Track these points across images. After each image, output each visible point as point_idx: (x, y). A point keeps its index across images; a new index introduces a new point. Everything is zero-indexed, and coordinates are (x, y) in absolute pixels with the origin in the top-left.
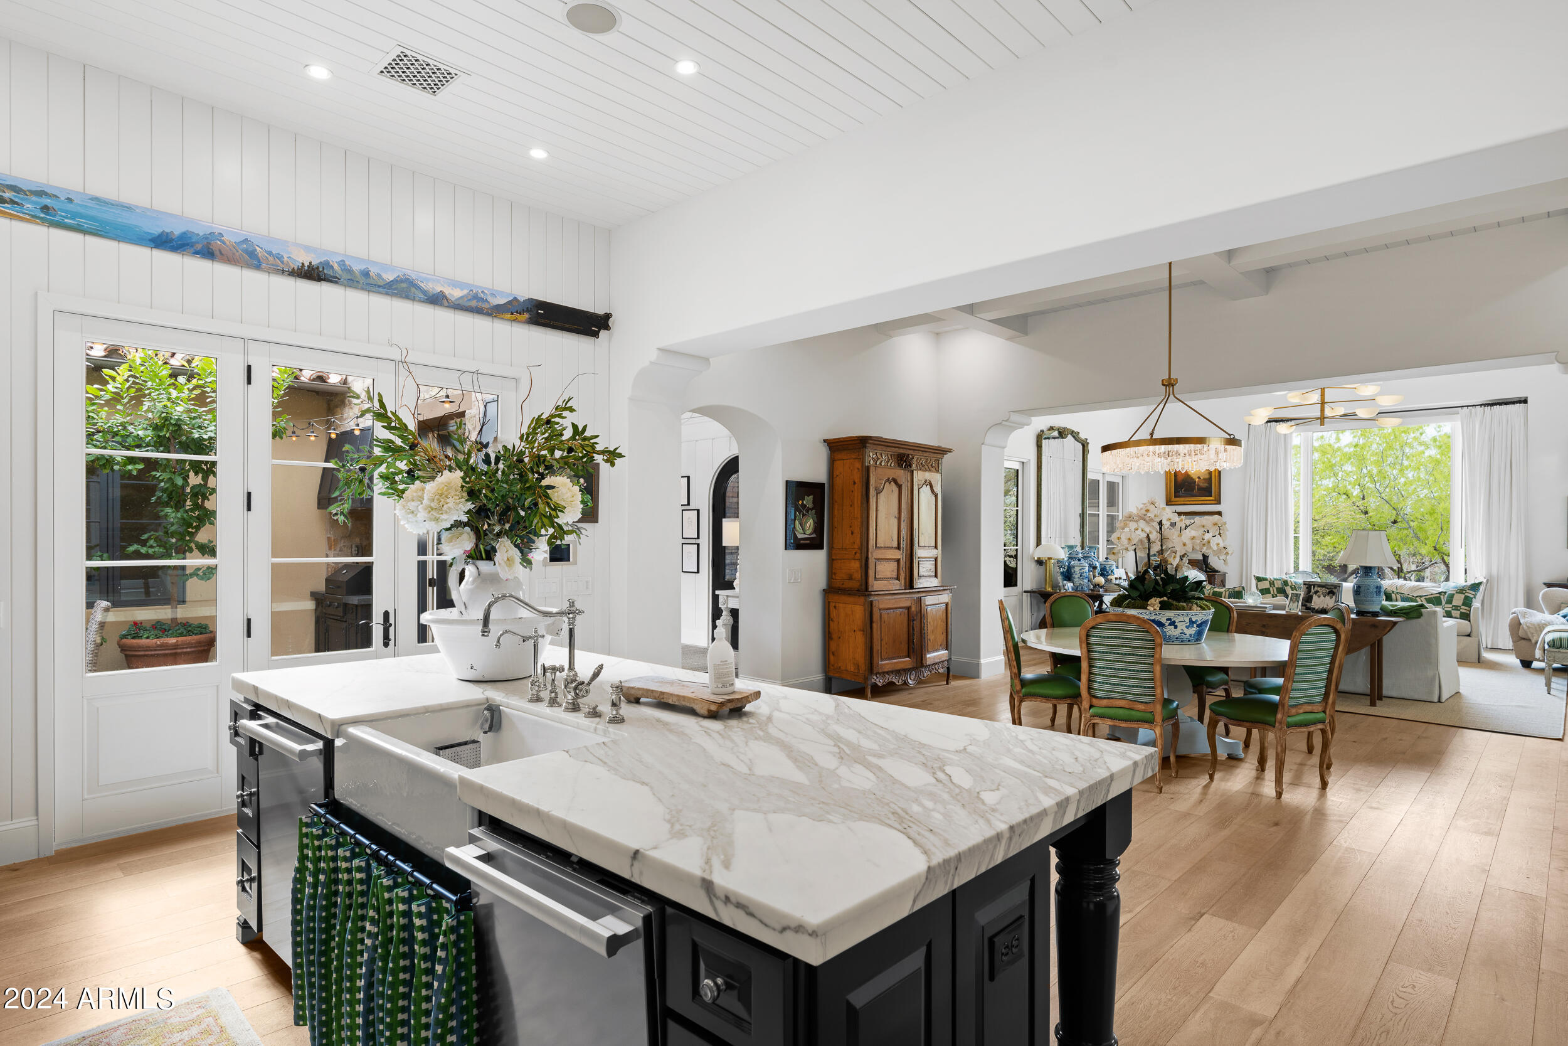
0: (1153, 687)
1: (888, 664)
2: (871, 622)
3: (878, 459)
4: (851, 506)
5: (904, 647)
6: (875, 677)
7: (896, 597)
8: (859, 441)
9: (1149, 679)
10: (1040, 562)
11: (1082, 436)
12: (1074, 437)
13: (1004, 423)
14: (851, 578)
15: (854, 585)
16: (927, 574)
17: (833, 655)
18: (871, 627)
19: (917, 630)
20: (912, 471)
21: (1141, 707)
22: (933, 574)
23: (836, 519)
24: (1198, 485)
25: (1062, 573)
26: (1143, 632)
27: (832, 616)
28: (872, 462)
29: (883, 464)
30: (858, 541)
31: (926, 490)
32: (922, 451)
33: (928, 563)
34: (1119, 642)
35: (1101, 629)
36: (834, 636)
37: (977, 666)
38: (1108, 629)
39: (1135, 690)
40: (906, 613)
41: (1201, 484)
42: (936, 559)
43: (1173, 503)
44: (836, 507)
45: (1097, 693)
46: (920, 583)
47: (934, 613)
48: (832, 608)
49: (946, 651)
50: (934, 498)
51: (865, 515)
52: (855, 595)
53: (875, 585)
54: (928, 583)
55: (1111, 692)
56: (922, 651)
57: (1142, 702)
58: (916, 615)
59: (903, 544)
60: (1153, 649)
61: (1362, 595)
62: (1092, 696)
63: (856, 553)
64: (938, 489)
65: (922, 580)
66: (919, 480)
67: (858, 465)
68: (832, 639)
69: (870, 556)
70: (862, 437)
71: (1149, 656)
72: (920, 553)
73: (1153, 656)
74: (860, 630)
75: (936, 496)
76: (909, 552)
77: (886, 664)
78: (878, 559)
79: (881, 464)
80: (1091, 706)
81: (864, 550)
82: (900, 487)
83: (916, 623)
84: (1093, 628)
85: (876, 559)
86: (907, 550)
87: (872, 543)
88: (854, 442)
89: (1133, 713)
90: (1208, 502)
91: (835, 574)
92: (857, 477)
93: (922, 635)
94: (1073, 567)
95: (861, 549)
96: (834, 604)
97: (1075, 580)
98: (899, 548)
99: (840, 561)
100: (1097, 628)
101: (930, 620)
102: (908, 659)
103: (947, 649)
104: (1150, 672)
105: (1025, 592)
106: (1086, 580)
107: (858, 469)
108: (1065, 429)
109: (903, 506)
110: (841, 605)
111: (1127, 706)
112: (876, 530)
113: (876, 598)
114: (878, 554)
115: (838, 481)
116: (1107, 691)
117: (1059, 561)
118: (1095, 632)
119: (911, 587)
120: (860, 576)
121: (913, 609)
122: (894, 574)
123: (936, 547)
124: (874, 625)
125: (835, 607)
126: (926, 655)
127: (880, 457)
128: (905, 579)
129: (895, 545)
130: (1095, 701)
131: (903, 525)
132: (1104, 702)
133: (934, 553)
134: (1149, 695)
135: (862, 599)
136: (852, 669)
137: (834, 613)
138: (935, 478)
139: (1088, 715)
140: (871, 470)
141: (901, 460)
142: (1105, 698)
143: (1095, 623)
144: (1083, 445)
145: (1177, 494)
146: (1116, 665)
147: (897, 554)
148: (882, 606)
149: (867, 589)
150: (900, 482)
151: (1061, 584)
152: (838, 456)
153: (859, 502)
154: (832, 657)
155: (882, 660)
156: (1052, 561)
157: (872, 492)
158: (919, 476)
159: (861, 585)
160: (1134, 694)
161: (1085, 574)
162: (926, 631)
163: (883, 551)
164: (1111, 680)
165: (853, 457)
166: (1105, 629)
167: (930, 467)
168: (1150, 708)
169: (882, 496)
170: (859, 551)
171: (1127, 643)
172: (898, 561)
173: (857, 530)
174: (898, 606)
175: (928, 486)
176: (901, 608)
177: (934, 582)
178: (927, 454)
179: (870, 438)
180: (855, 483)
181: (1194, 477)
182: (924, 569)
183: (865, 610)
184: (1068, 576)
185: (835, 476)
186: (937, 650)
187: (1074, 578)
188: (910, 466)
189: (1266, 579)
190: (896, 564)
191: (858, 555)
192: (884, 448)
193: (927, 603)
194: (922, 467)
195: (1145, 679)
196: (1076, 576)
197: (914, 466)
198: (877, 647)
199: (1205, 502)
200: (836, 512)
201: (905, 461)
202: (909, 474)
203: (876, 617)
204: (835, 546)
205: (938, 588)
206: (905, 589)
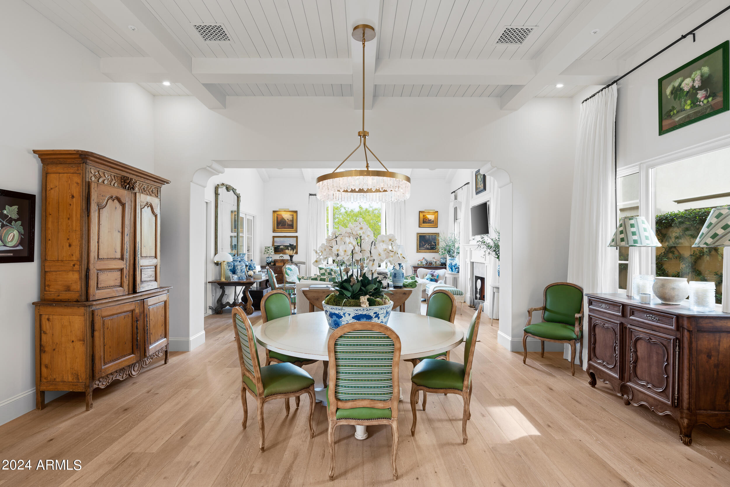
0: (390, 386)
1: (111, 366)
2: (93, 330)
3: (100, 177)
4: (69, 219)
5: (129, 346)
6: (97, 382)
7: (120, 302)
8: (78, 156)
9: (388, 380)
10: (217, 264)
11: (238, 192)
12: (233, 192)
13: (208, 168)
14: (68, 289)
15: (73, 296)
16: (149, 279)
17: (46, 367)
18: (93, 336)
19: (140, 327)
20: (136, 193)
21: (380, 405)
22: (154, 279)
23: (49, 232)
24: (287, 223)
25: (230, 270)
26: (384, 338)
27: (44, 328)
28: (93, 179)
29: (106, 182)
30: (77, 254)
31: (147, 211)
32: (144, 178)
33: (149, 270)
34: (364, 349)
35: (348, 337)
36: (46, 349)
37: (187, 343)
38: (355, 337)
39: (376, 391)
40: (130, 316)
41: (289, 223)
42: (156, 267)
43: (276, 231)
44: (50, 219)
45: (341, 396)
46: (142, 288)
47: (155, 310)
48: (44, 321)
49: (165, 339)
50: (154, 218)
51: (85, 229)
52: (73, 306)
53: (96, 294)
54: (149, 286)
55: (355, 394)
56: (145, 345)
57: (381, 400)
58: (140, 315)
59: (127, 255)
60: (392, 352)
61: (397, 278)
62: (338, 399)
63: (74, 265)
64: (157, 211)
65: (144, 285)
66: (141, 202)
67: (77, 179)
68: (44, 352)
69: (91, 267)
70: (82, 151)
71: (388, 359)
72: (142, 262)
73: (392, 359)
74: (80, 340)
75: (156, 216)
76: (132, 262)
77: (110, 367)
78: (100, 270)
79: (103, 182)
80: (338, 409)
81: (85, 262)
82: (123, 205)
83: (140, 323)
84: (341, 337)
85: (98, 270)
86: (130, 261)
87: (93, 254)
88: (73, 156)
89: (374, 411)
90: (292, 232)
91: (49, 286)
92: (76, 190)
93: (145, 331)
94: (237, 266)
95: (80, 260)
96: (47, 317)
97: (238, 273)
98: (122, 258)
99: (54, 273)
100: (345, 337)
101: (151, 317)
102: (132, 355)
103: (165, 337)
104: (388, 373)
105: (209, 282)
106: (244, 274)
107: (77, 183)
108: (230, 186)
109: (127, 222)
110: (55, 317)
111: (368, 406)
112: (98, 242)
113: (98, 307)
114: (101, 265)
115: (53, 195)
116: (352, 394)
117: (228, 263)
118: (341, 341)
119: (134, 291)
120: (79, 287)
121: (137, 311)
122: (118, 282)
123: (156, 257)
124: (96, 334)
125: (48, 319)
126: (148, 347)
127: (102, 175)
128: (129, 285)
129: (119, 255)
130: (340, 404)
131: (127, 239)
132: (349, 405)
133: (154, 261)
134: (387, 394)
135: (82, 310)
136: (70, 379)
137: (46, 326)
138: (155, 201)
139: (335, 418)
140: (93, 186)
141: (125, 182)
142: (349, 400)
143: (343, 333)
144: (238, 197)
145: (278, 227)
146: (360, 370)
147: (121, 264)
148: (104, 314)
149: (87, 300)
150: (123, 201)
151: (231, 277)
152: (52, 169)
153: (79, 216)
154: (44, 370)
155: (105, 364)
156: (225, 263)
157: (94, 207)
158: (142, 198)
159: (81, 296)
160: (375, 394)
161: (243, 270)
162: (148, 328)
163: (106, 262)
164: (353, 384)
165: (72, 171)
166: (351, 337)
167: (151, 193)
168: (388, 405)
169: (105, 213)
170: (78, 263)
171: (371, 349)
172: (122, 270)
173: (76, 243)
174: (122, 311)
175: (149, 208)
176: (124, 312)
177: (154, 285)
178: (148, 182)
179: (92, 154)
180: (73, 197)
181: (286, 219)
182: (146, 276)
183: (85, 320)
184: (234, 272)
185: (48, 189)
186: (158, 340)
187: (237, 272)
188: (133, 188)
189: (323, 269)
190: (119, 273)
191: (77, 267)
192: (108, 168)
193: (149, 304)
194: (144, 191)
195: (385, 380)
196: (238, 271)
197: (137, 189)
198: (99, 352)
199: (291, 231)
200: (50, 225)
201: (128, 184)
202: (133, 195)
203: (98, 325)
204: (49, 258)
205: (158, 290)
206: (129, 294)
